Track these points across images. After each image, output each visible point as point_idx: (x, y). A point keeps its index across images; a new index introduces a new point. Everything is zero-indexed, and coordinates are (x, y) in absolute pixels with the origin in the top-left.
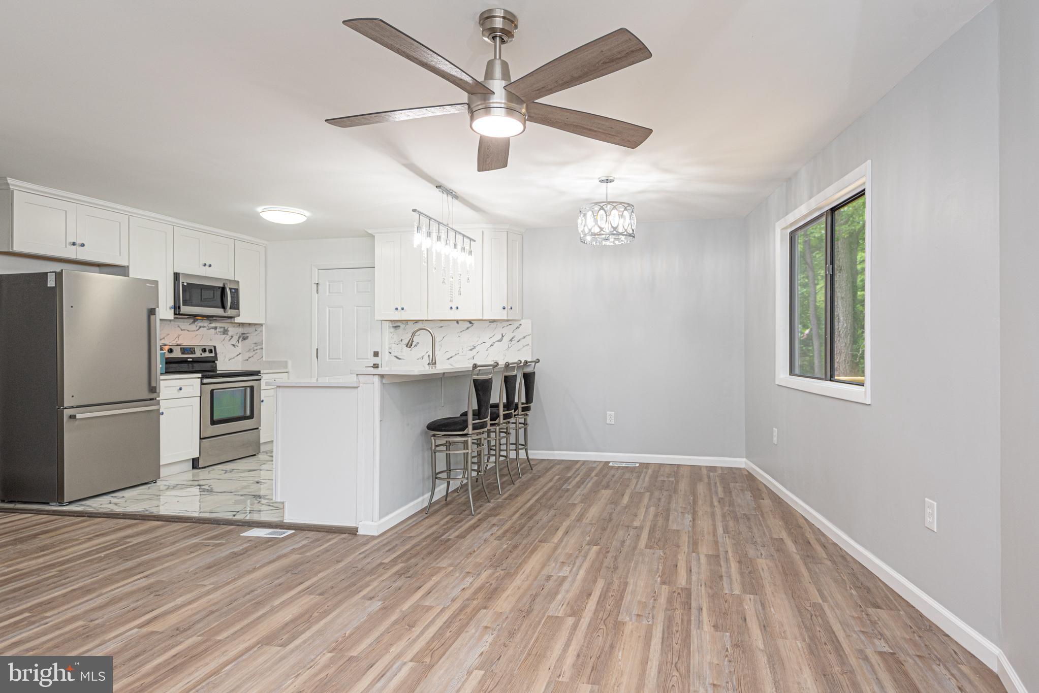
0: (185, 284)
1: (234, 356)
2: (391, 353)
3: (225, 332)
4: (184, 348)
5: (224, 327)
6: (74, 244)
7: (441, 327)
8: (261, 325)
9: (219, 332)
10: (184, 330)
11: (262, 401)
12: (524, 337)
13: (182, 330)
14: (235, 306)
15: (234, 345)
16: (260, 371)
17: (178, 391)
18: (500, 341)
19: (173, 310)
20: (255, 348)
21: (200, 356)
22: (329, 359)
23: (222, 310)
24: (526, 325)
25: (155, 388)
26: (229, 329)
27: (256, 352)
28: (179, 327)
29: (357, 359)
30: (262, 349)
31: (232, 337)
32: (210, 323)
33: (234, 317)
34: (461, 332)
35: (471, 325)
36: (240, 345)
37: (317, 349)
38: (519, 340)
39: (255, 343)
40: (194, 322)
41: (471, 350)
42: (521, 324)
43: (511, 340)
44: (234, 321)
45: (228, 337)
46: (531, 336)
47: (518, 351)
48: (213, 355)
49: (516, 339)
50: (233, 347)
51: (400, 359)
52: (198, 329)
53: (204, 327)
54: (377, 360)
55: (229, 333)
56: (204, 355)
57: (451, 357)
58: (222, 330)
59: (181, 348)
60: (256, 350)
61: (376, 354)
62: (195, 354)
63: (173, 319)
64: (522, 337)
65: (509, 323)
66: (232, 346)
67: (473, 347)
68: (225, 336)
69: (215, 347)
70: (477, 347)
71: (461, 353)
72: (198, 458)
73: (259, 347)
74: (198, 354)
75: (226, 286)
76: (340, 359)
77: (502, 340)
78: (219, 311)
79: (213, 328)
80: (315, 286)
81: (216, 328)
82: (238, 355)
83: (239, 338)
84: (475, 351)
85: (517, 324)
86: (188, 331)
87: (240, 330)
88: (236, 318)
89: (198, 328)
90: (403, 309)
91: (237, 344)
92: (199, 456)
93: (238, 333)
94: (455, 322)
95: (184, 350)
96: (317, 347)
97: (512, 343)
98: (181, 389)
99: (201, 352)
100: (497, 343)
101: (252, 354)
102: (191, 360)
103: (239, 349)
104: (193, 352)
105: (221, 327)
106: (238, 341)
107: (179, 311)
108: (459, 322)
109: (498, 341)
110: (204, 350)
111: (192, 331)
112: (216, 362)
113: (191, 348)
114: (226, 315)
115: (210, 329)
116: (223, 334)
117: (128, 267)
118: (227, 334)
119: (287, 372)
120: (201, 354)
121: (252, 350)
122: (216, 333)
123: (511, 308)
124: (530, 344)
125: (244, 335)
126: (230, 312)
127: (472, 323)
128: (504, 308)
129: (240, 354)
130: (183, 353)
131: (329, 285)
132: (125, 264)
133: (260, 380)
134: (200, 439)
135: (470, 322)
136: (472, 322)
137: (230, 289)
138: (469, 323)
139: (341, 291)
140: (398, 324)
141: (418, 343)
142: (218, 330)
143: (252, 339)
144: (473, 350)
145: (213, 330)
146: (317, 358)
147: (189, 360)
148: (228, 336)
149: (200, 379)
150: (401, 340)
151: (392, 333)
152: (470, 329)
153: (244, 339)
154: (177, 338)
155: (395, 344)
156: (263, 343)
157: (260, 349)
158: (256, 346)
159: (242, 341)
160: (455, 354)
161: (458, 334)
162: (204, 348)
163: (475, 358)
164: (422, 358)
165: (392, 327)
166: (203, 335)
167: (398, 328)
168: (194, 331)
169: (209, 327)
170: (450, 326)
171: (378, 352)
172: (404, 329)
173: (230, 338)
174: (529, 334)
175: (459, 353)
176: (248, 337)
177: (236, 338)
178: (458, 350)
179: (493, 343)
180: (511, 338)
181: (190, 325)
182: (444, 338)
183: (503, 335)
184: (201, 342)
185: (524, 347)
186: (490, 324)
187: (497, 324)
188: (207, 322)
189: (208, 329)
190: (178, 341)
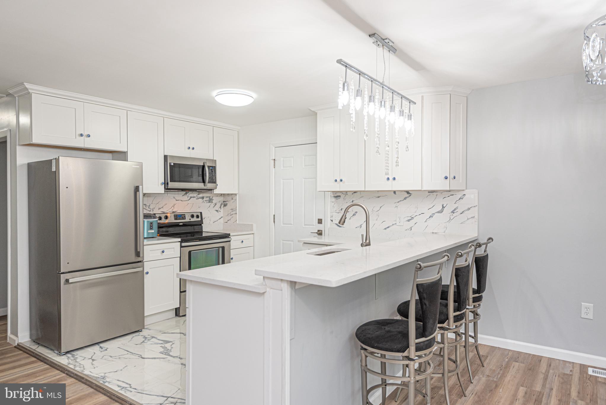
0: (172, 164)
1: (218, 219)
2: (332, 221)
3: (210, 201)
4: (177, 215)
5: (210, 197)
6: (81, 135)
7: (379, 197)
8: (236, 195)
9: (206, 201)
10: (178, 200)
11: (232, 259)
12: (469, 209)
13: (177, 200)
14: (213, 180)
15: (217, 211)
16: (230, 234)
17: (161, 254)
18: (441, 212)
19: (164, 185)
20: (232, 213)
21: (189, 221)
22: (283, 224)
23: (203, 184)
24: (472, 196)
25: (139, 252)
26: (213, 198)
27: (232, 216)
28: (174, 198)
29: (305, 225)
30: (236, 214)
31: (216, 204)
32: (199, 194)
33: (213, 189)
34: (399, 202)
35: (408, 195)
36: (222, 210)
37: (274, 215)
38: (463, 212)
39: (232, 209)
40: (186, 194)
41: (409, 221)
42: (464, 195)
43: (453, 212)
44: (213, 192)
45: (212, 205)
46: (477, 208)
47: (461, 223)
48: (199, 219)
49: (460, 210)
50: (217, 212)
51: (340, 227)
52: (189, 200)
53: (193, 198)
54: (321, 227)
55: (213, 201)
56: (192, 220)
57: (388, 227)
58: (208, 199)
59: (174, 215)
60: (233, 214)
61: (320, 221)
62: (185, 219)
63: (164, 192)
64: (466, 208)
65: (451, 193)
66: (216, 211)
67: (411, 218)
68: (210, 203)
69: (201, 213)
70: (415, 218)
71: (398, 224)
72: (179, 307)
73: (234, 212)
74: (188, 219)
75: (205, 165)
76: (291, 224)
77: (443, 211)
78: (201, 185)
79: (201, 198)
80: (273, 162)
81: (203, 198)
82: (220, 218)
83: (221, 204)
84: (413, 221)
85: (459, 195)
86: (181, 200)
87: (222, 199)
88: (214, 190)
89: (189, 198)
90: (341, 181)
91: (220, 210)
92: (179, 306)
93: (220, 201)
94: (392, 193)
95: (176, 217)
97: (455, 215)
98: (163, 252)
99: (190, 217)
100: (436, 214)
101: (230, 217)
102: (182, 224)
103: (221, 213)
105: (207, 197)
106: (220, 207)
107: (168, 186)
108: (397, 193)
109: (438, 212)
110: (193, 216)
111: (185, 201)
112: (202, 225)
113: (182, 215)
114: (205, 188)
115: (198, 199)
116: (209, 203)
117: (127, 152)
118: (212, 202)
120: (190, 219)
121: (230, 215)
122: (204, 201)
123: (454, 178)
124: (476, 217)
125: (224, 203)
126: (209, 186)
127: (410, 194)
128: (446, 178)
129: (222, 217)
130: (176, 219)
131: (283, 160)
132: (125, 150)
133: (230, 241)
134: (181, 292)
135: (408, 192)
136: (410, 192)
137: (209, 167)
138: (406, 194)
139: (292, 166)
140: (338, 194)
142: (205, 199)
143: (230, 205)
144: (411, 221)
145: (201, 199)
146: (274, 223)
147: (180, 224)
148: (213, 204)
149: (180, 243)
151: (333, 202)
152: (407, 199)
153: (225, 205)
154: (173, 207)
155: (336, 212)
156: (237, 209)
157: (235, 214)
158: (232, 211)
159: (223, 207)
160: (392, 224)
161: (396, 204)
162: (193, 213)
163: (412, 229)
164: (360, 227)
165: (333, 197)
166: (193, 204)
167: (339, 198)
168: (186, 201)
169: (197, 197)
170: (387, 196)
171: (321, 220)
172: (344, 199)
173: (214, 205)
174: (475, 205)
175: (396, 224)
176: (227, 204)
177: (218, 205)
178: (396, 221)
179: (433, 214)
180: (453, 209)
181: (183, 196)
182: (381, 207)
183: (444, 206)
184: (191, 210)
185: (468, 219)
186: (430, 195)
187: (437, 195)
188: (197, 194)
189: (197, 199)
190: (172, 210)
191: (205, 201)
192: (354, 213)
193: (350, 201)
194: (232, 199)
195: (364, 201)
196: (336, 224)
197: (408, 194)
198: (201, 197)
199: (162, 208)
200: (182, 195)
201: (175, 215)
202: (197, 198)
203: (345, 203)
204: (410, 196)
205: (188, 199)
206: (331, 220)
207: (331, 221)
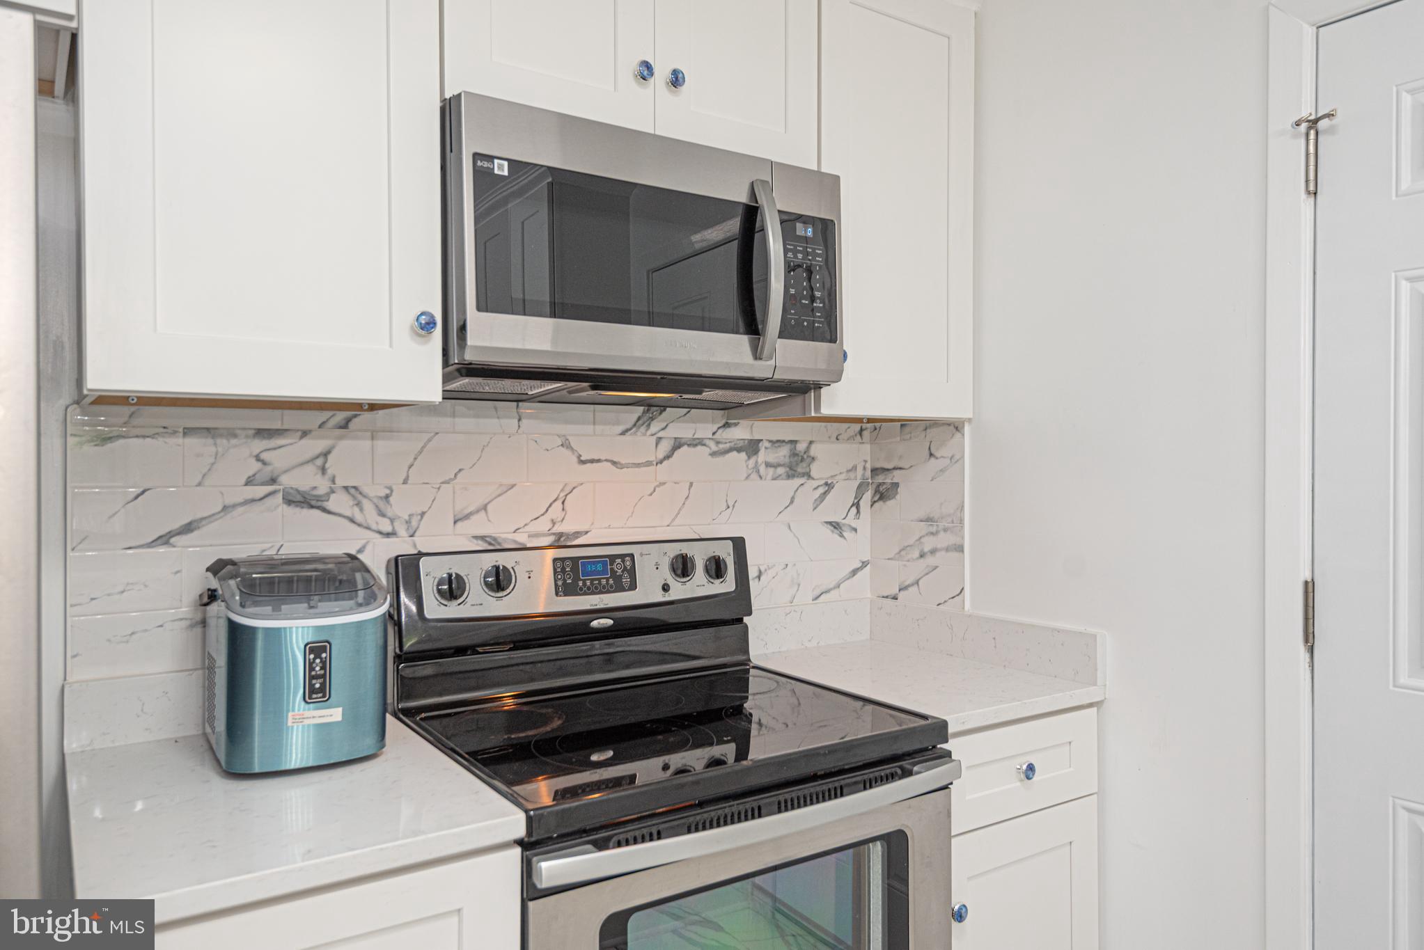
1: (839, 576)
3: (798, 465)
4: (575, 560)
5: (793, 443)
8: (956, 426)
9: (768, 465)
10: (592, 461)
11: (963, 912)
13: (584, 462)
14: (816, 317)
15: (835, 526)
16: (944, 725)
19: (437, 337)
20: (929, 543)
21: (659, 597)
23: (744, 340)
26: (814, 451)
27: (930, 560)
28: (566, 445)
30: (960, 549)
31: (829, 486)
32: (726, 425)
33: (818, 386)
36: (864, 523)
39: (929, 520)
40: (647, 418)
44: (818, 407)
45: (809, 491)
48: (727, 585)
50: (837, 537)
52: (668, 457)
53: (696, 443)
55: (815, 470)
56: (680, 590)
58: (784, 451)
59: (559, 559)
60: (933, 552)
62: (633, 586)
63: (437, 397)
66: (827, 530)
68: (797, 481)
69: (739, 544)
73: (945, 540)
74: (649, 587)
75: (763, 200)
78: (732, 351)
79: (739, 450)
81: (752, 447)
82: (854, 572)
83: (861, 488)
86: (614, 463)
87: (862, 454)
89: (665, 447)
91: (850, 520)
93: (854, 468)
95: (573, 573)
99: (667, 575)
101: (913, 568)
102: (610, 621)
103: (859, 545)
104: (626, 580)
106: (857, 505)
107: (463, 348)
111: (638, 465)
112: (746, 619)
113: (612, 558)
115: (723, 453)
116: (789, 477)
118: (808, 475)
119: (1091, 705)
120: (666, 588)
121: (917, 554)
122: (756, 468)
125: (880, 479)
126: (789, 356)
129: (865, 564)
130: (567, 589)
137: (789, 221)
142: (762, 456)
143: (916, 493)
145: (743, 455)
147: (595, 624)
148: (815, 484)
153: (883, 494)
154: (558, 504)
156: (961, 521)
157: (947, 549)
158: (932, 534)
159: (873, 503)
162: (685, 549)
166: (691, 484)
168: (649, 464)
169: (718, 443)
173: (821, 490)
176: (896, 485)
177: (844, 492)
181: (623, 433)
184: (677, 522)
188: (713, 422)
189: (713, 454)
190: (554, 523)
191: (762, 469)
194: (931, 455)
198: (741, 444)
199: (482, 513)
200: (621, 428)
201: (563, 560)
202: (714, 448)
205: (661, 456)
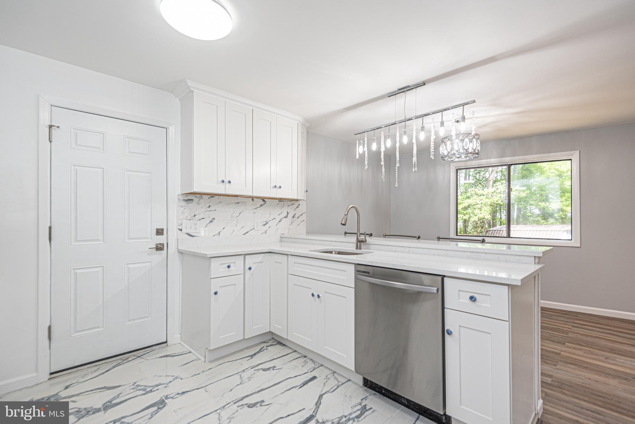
2: (181, 230)
7: (238, 203)
12: (302, 215)
18: (286, 217)
24: (303, 205)
29: (130, 239)
34: (256, 209)
37: (50, 228)
38: (299, 217)
41: (264, 225)
42: (299, 204)
43: (293, 217)
46: (305, 214)
47: (298, 225)
49: (297, 216)
51: (193, 236)
54: (161, 239)
57: (247, 233)
61: (160, 232)
64: (300, 214)
65: (293, 202)
67: (266, 223)
70: (269, 223)
77: (287, 217)
84: (268, 226)
85: (297, 204)
94: (251, 199)
96: (49, 225)
97: (294, 219)
100: (283, 219)
108: (254, 199)
124: (305, 220)
127: (265, 202)
131: (75, 134)
135: (263, 199)
136: (265, 200)
138: (262, 201)
140: (190, 197)
141: (214, 219)
146: (50, 241)
150: (195, 216)
151: (182, 207)
152: (263, 206)
155: (186, 219)
160: (250, 229)
161: (254, 210)
163: (267, 232)
164: (218, 235)
165: (182, 201)
167: (191, 202)
170: (245, 203)
171: (162, 230)
172: (198, 203)
174: (305, 212)
175: (254, 228)
178: (254, 226)
179: (281, 219)
180: (293, 215)
182: (240, 213)
183: (288, 212)
185: (301, 222)
186: (279, 203)
187: (284, 204)
192: (210, 219)
193: (206, 207)
195: (222, 206)
196: (187, 233)
197: (264, 202)
203: (199, 208)
204: (265, 203)
206: (179, 229)
207: (179, 231)
